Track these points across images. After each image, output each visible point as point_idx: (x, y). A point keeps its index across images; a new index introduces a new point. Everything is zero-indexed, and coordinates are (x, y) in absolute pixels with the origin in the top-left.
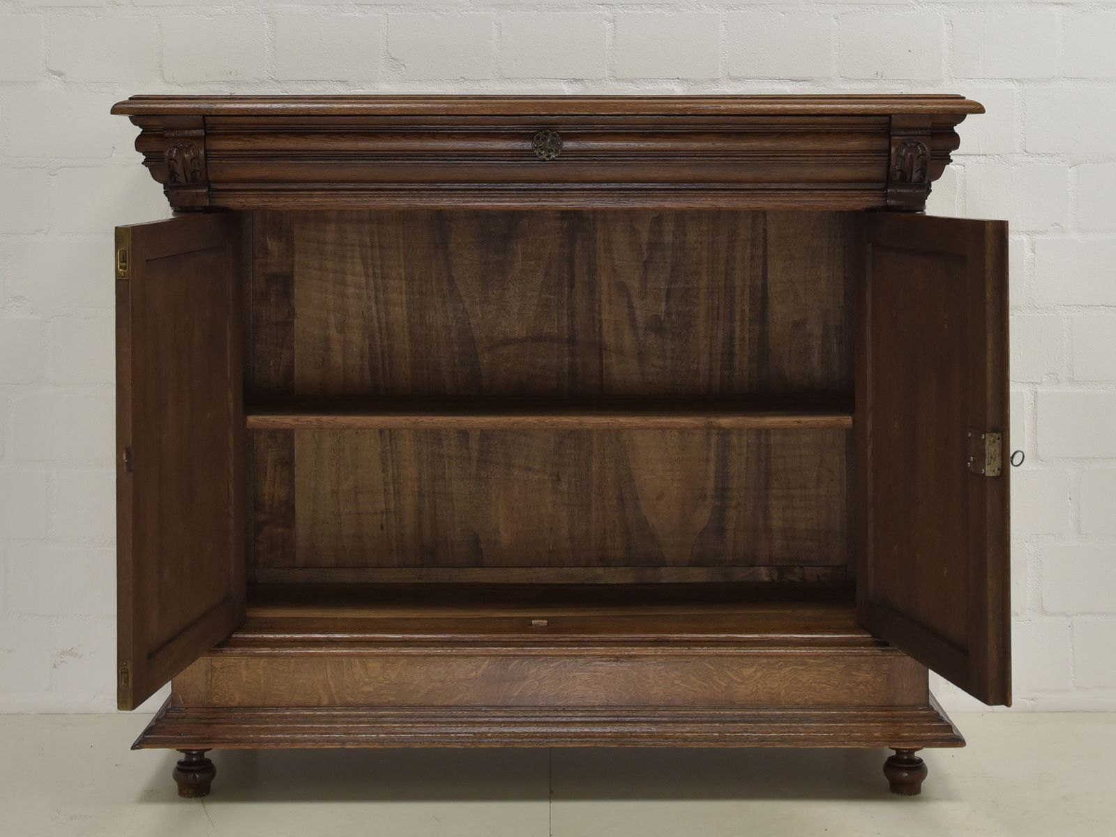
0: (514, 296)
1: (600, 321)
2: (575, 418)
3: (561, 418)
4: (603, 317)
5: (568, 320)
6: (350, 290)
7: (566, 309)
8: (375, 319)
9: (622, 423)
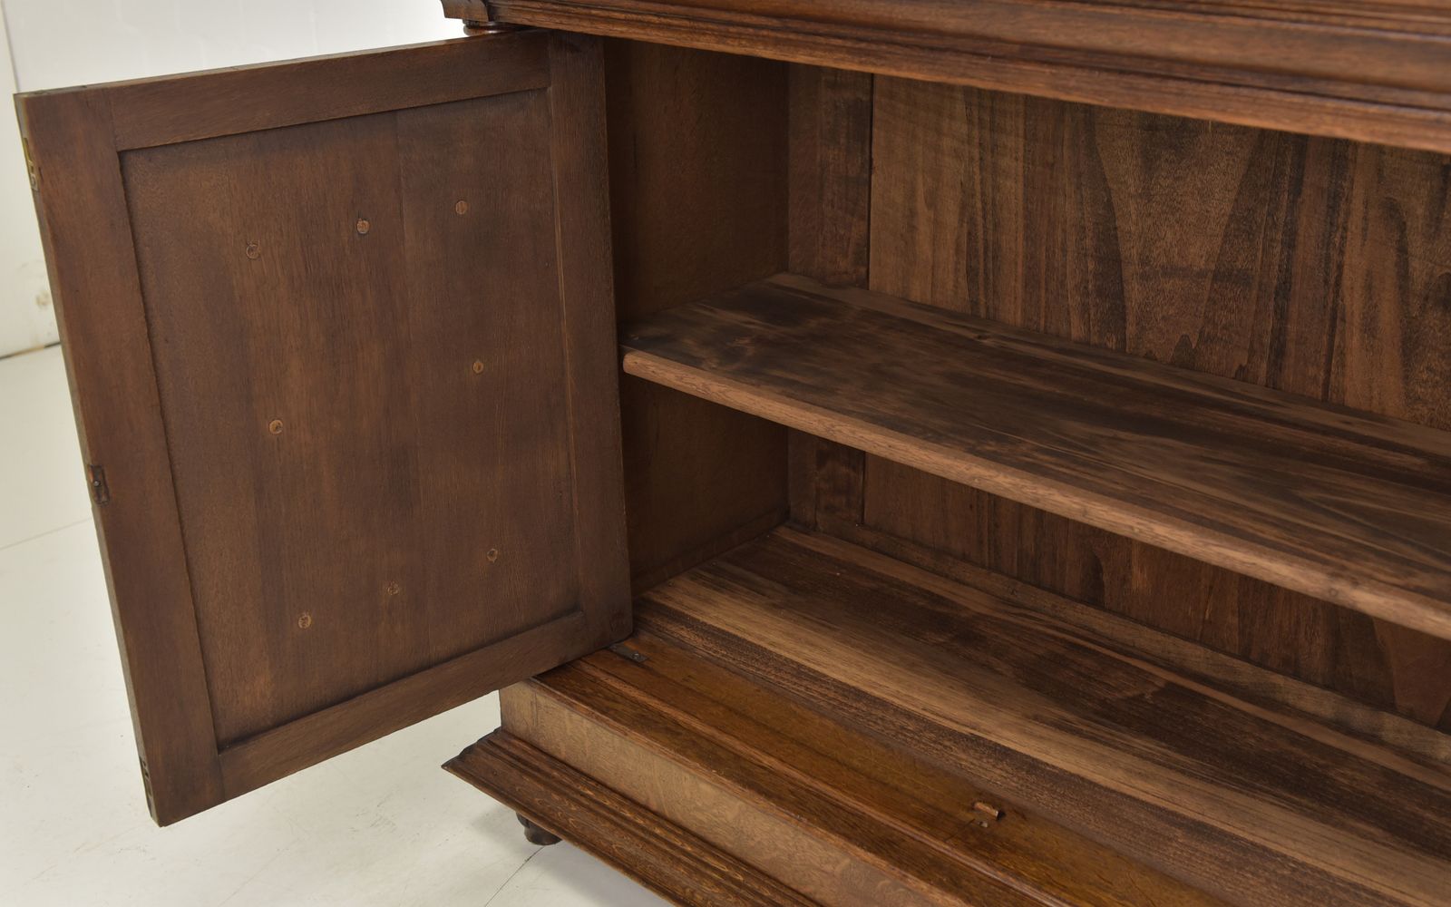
0: (1193, 193)
1: (1340, 267)
2: (1077, 500)
3: (1053, 491)
4: (1347, 260)
5: (1282, 252)
6: (947, 143)
7: (1280, 233)
8: (978, 195)
9: (1157, 536)
